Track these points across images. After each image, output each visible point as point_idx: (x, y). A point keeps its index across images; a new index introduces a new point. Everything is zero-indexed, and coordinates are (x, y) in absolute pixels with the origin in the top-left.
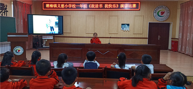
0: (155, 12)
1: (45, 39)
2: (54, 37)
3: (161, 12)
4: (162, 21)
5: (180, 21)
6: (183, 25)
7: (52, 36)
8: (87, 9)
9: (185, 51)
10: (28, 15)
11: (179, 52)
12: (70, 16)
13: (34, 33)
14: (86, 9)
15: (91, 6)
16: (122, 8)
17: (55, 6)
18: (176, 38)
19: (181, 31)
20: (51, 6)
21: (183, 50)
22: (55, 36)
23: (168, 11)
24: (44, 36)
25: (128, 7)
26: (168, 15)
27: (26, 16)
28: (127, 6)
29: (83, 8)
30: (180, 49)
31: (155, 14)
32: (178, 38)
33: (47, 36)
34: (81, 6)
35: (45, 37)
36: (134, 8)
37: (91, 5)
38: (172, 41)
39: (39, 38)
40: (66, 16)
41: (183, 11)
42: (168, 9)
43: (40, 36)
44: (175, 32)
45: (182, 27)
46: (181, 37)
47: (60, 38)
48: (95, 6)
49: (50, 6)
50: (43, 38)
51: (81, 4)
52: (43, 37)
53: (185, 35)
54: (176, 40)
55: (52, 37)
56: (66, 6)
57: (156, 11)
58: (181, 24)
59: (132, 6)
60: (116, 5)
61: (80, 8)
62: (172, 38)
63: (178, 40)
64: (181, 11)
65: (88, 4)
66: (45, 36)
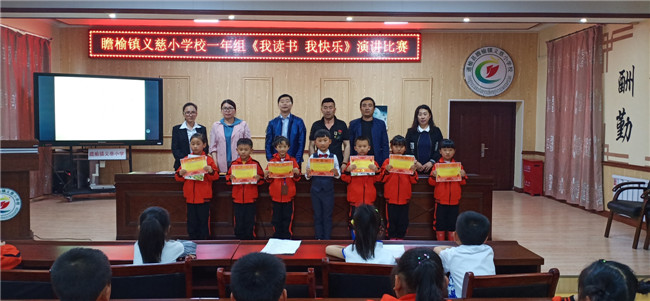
0: (468, 69)
1: (99, 162)
2: (129, 152)
3: (488, 68)
4: (490, 97)
5: (549, 95)
6: (559, 110)
7: (124, 150)
8: (247, 55)
9: (567, 192)
10: (36, 76)
11: (549, 197)
12: (187, 78)
13: (57, 139)
14: (241, 54)
15: (259, 45)
16: (364, 54)
17: (135, 44)
18: (536, 150)
19: (553, 128)
20: (121, 44)
21: (562, 191)
22: (133, 147)
23: (509, 64)
24: (94, 151)
25: (382, 51)
26: (510, 78)
27: (31, 80)
28: (379, 48)
29: (231, 53)
30: (550, 187)
31: (468, 73)
32: (543, 151)
33: (105, 151)
34: (226, 45)
35: (96, 154)
36: (402, 54)
37: (259, 43)
38: (525, 162)
39: (76, 157)
40: (171, 78)
41: (556, 64)
42: (509, 59)
43: (79, 151)
44: (532, 133)
45: (554, 115)
46: (552, 149)
47: (150, 155)
48: (272, 47)
49: (115, 43)
50: (90, 158)
51: (226, 38)
52: (92, 154)
53: (564, 140)
54: (538, 158)
55: (122, 153)
56: (172, 47)
57: (470, 64)
58: (551, 104)
59: (395, 46)
60: (343, 43)
61: (221, 52)
62: (524, 153)
63: (542, 158)
64: (550, 65)
65: (250, 40)
66: (99, 151)
